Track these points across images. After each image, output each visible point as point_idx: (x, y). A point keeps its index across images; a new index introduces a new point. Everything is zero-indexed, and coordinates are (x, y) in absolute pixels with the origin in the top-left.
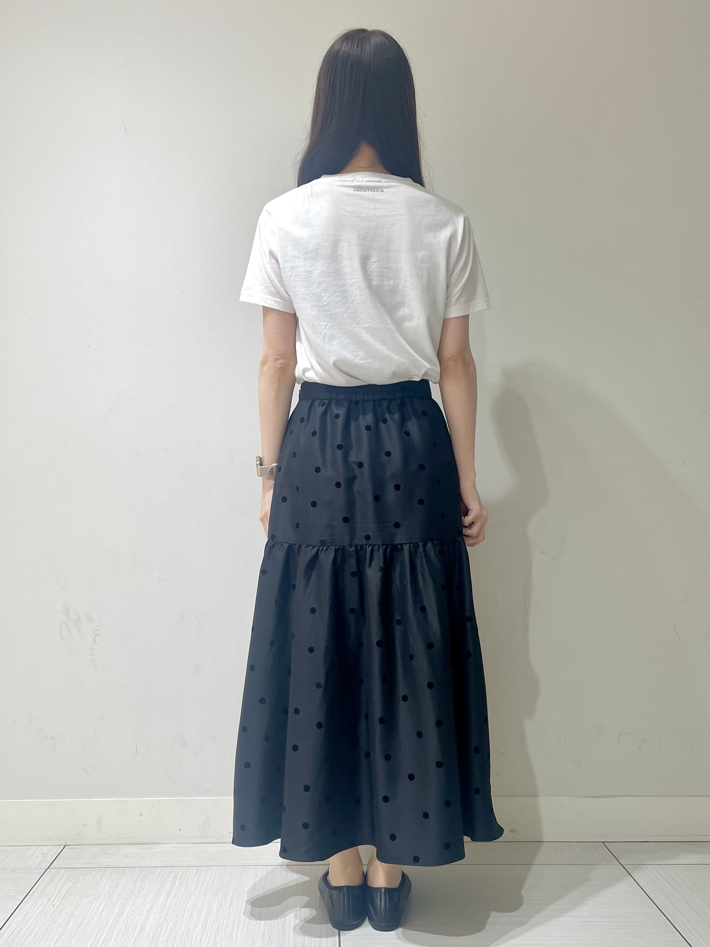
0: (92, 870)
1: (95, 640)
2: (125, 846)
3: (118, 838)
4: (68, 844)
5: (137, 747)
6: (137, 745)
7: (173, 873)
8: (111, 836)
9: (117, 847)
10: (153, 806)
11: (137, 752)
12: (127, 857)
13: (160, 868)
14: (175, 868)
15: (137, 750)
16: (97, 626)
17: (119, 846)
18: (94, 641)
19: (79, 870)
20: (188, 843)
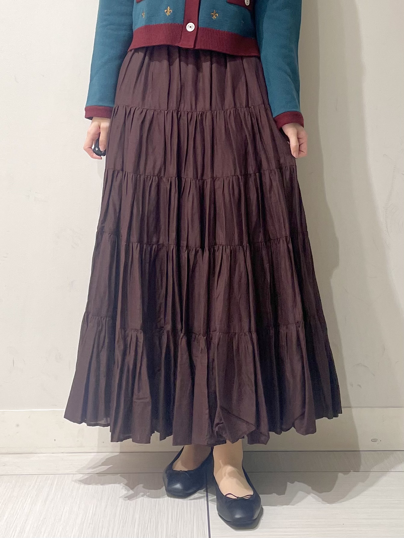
2: (2, 455)
5: (13, 361)
6: (13, 359)
10: (29, 417)
11: (13, 366)
13: (37, 475)
14: (51, 476)
20: (63, 453)
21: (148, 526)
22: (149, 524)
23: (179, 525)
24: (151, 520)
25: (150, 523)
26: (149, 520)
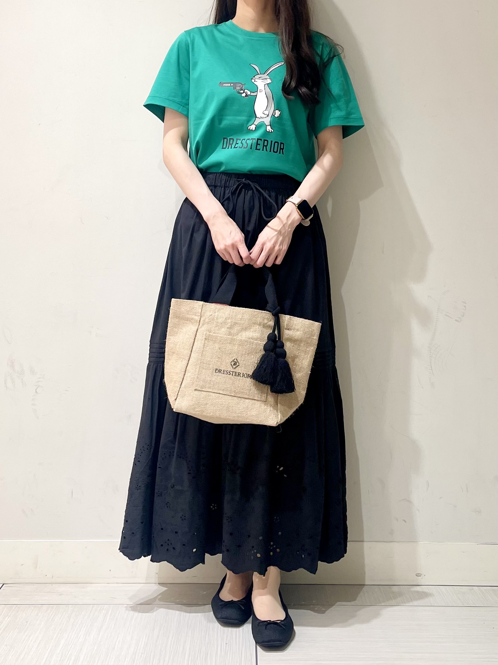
0: (29, 606)
1: (37, 390)
2: (59, 585)
3: (52, 577)
4: (6, 583)
5: (72, 492)
6: (72, 490)
7: (104, 611)
8: (46, 575)
9: (52, 585)
10: (86, 548)
11: (72, 497)
12: (61, 595)
13: (92, 606)
14: (106, 606)
15: (72, 494)
16: (39, 378)
17: (53, 585)
18: (36, 392)
19: (16, 607)
20: (117, 583)
21: (197, 657)
22: (199, 655)
23: (228, 655)
24: (200, 651)
25: (200, 653)
26: (199, 651)
